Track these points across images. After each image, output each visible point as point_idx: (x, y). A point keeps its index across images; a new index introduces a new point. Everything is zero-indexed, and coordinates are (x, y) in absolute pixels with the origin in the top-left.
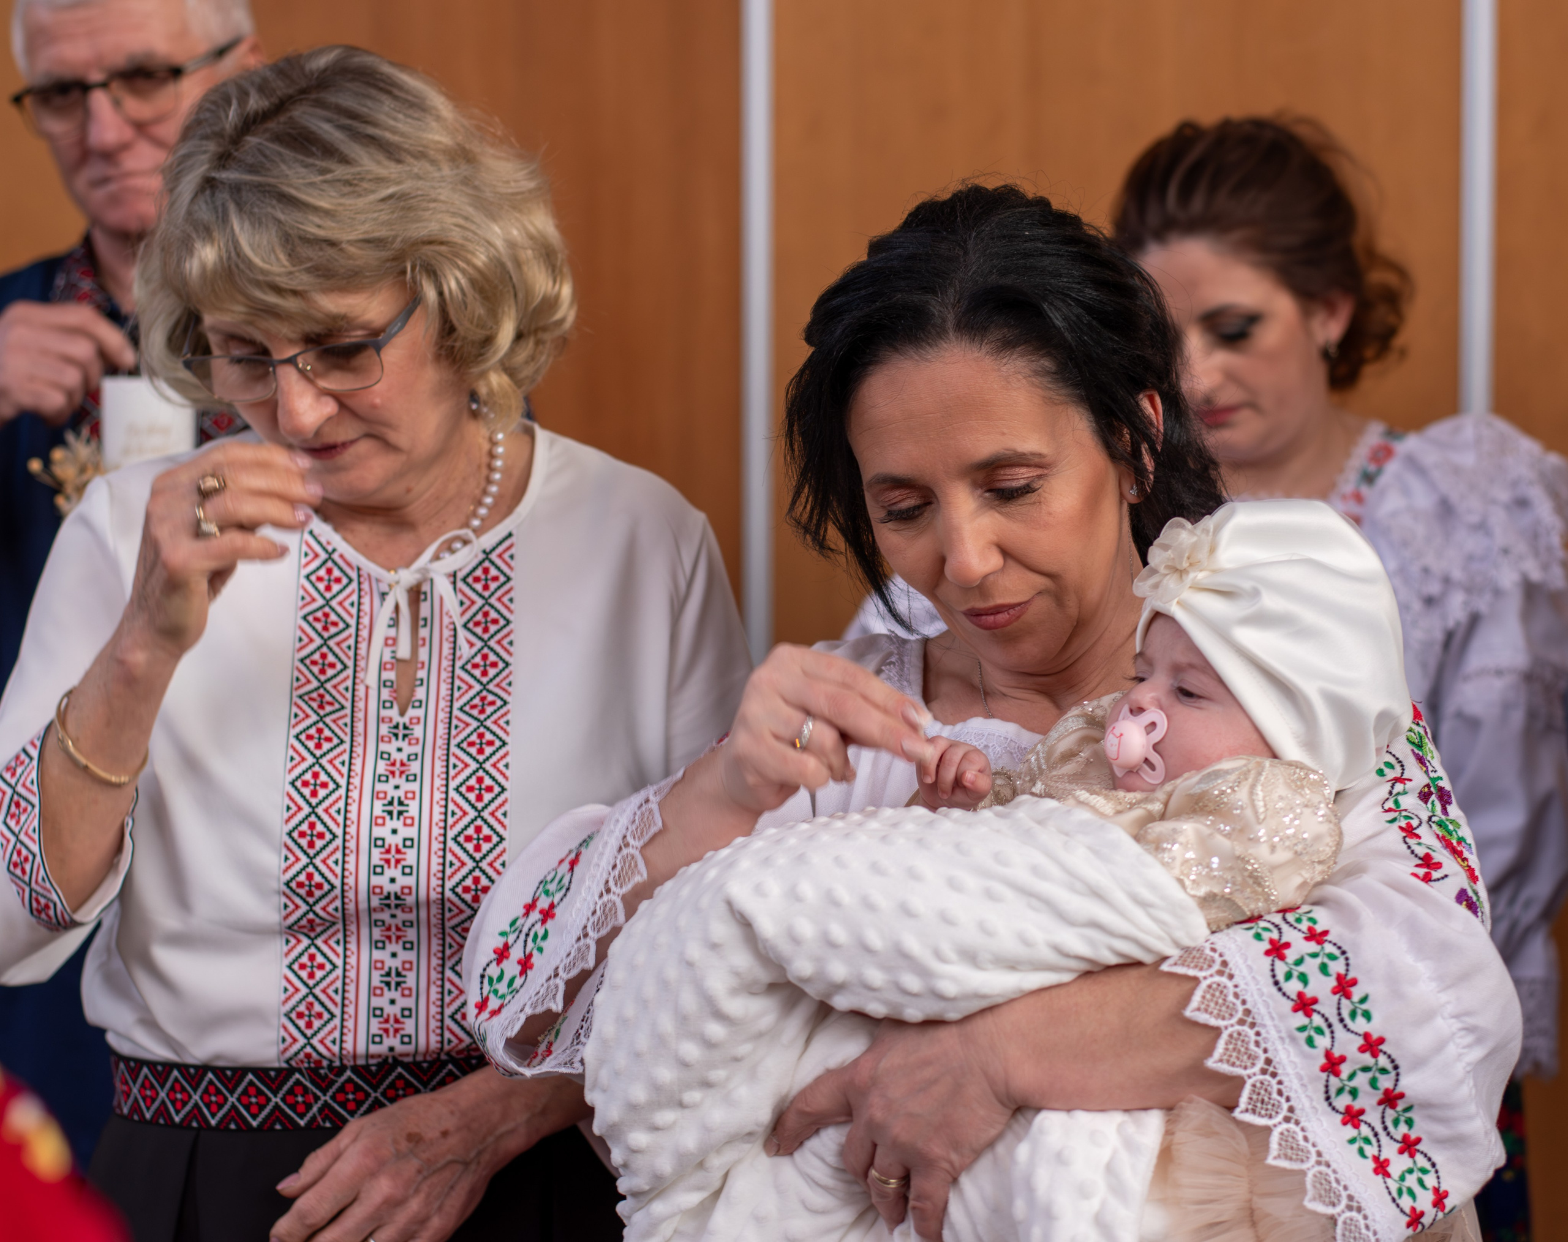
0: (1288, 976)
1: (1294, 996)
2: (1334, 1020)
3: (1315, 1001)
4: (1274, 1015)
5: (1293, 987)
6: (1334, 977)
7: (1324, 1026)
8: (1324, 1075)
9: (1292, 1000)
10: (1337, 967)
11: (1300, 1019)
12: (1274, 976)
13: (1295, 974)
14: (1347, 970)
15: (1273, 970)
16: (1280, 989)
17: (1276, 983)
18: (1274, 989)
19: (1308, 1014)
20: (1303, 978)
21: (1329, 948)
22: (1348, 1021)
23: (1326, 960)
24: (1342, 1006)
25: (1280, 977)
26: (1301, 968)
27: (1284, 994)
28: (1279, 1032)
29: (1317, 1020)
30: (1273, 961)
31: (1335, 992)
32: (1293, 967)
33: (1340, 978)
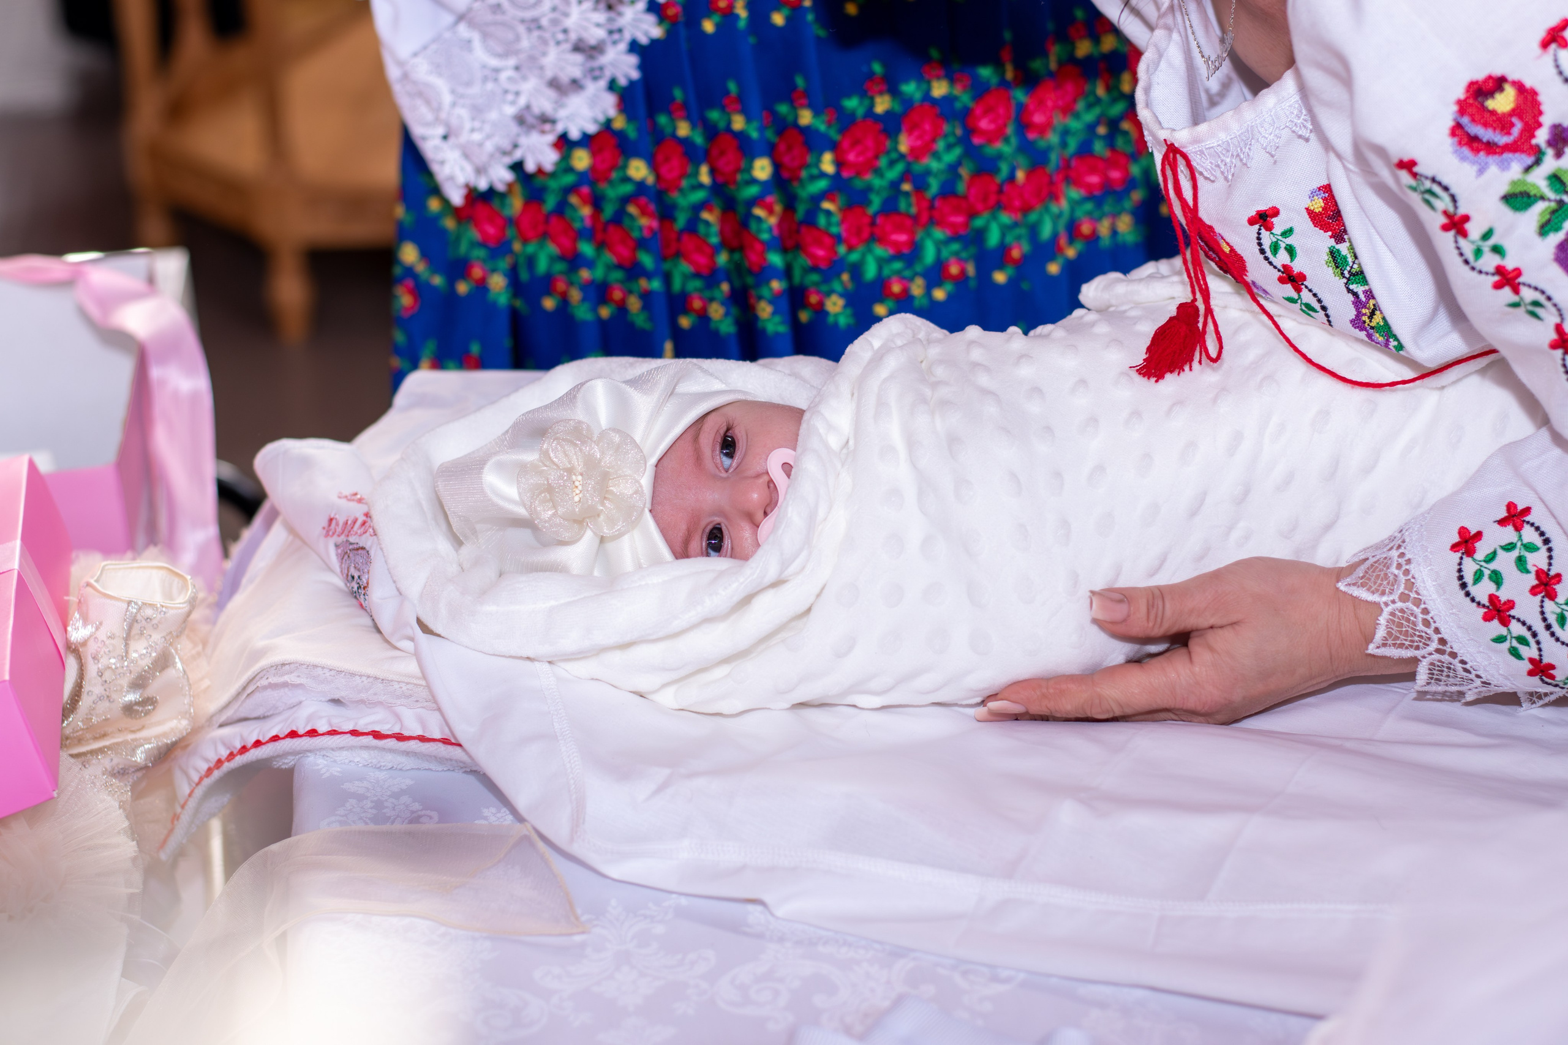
1: (1485, 601)
2: (1539, 627)
3: (1511, 604)
5: (1483, 590)
7: (1528, 635)
10: (1537, 560)
13: (1487, 572)
14: (1550, 564)
15: (1460, 570)
19: (1505, 622)
20: (1497, 578)
22: (1556, 628)
24: (1546, 609)
25: (1469, 578)
26: (1493, 566)
27: (1473, 600)
29: (1516, 628)
31: (1534, 591)
33: (1539, 573)
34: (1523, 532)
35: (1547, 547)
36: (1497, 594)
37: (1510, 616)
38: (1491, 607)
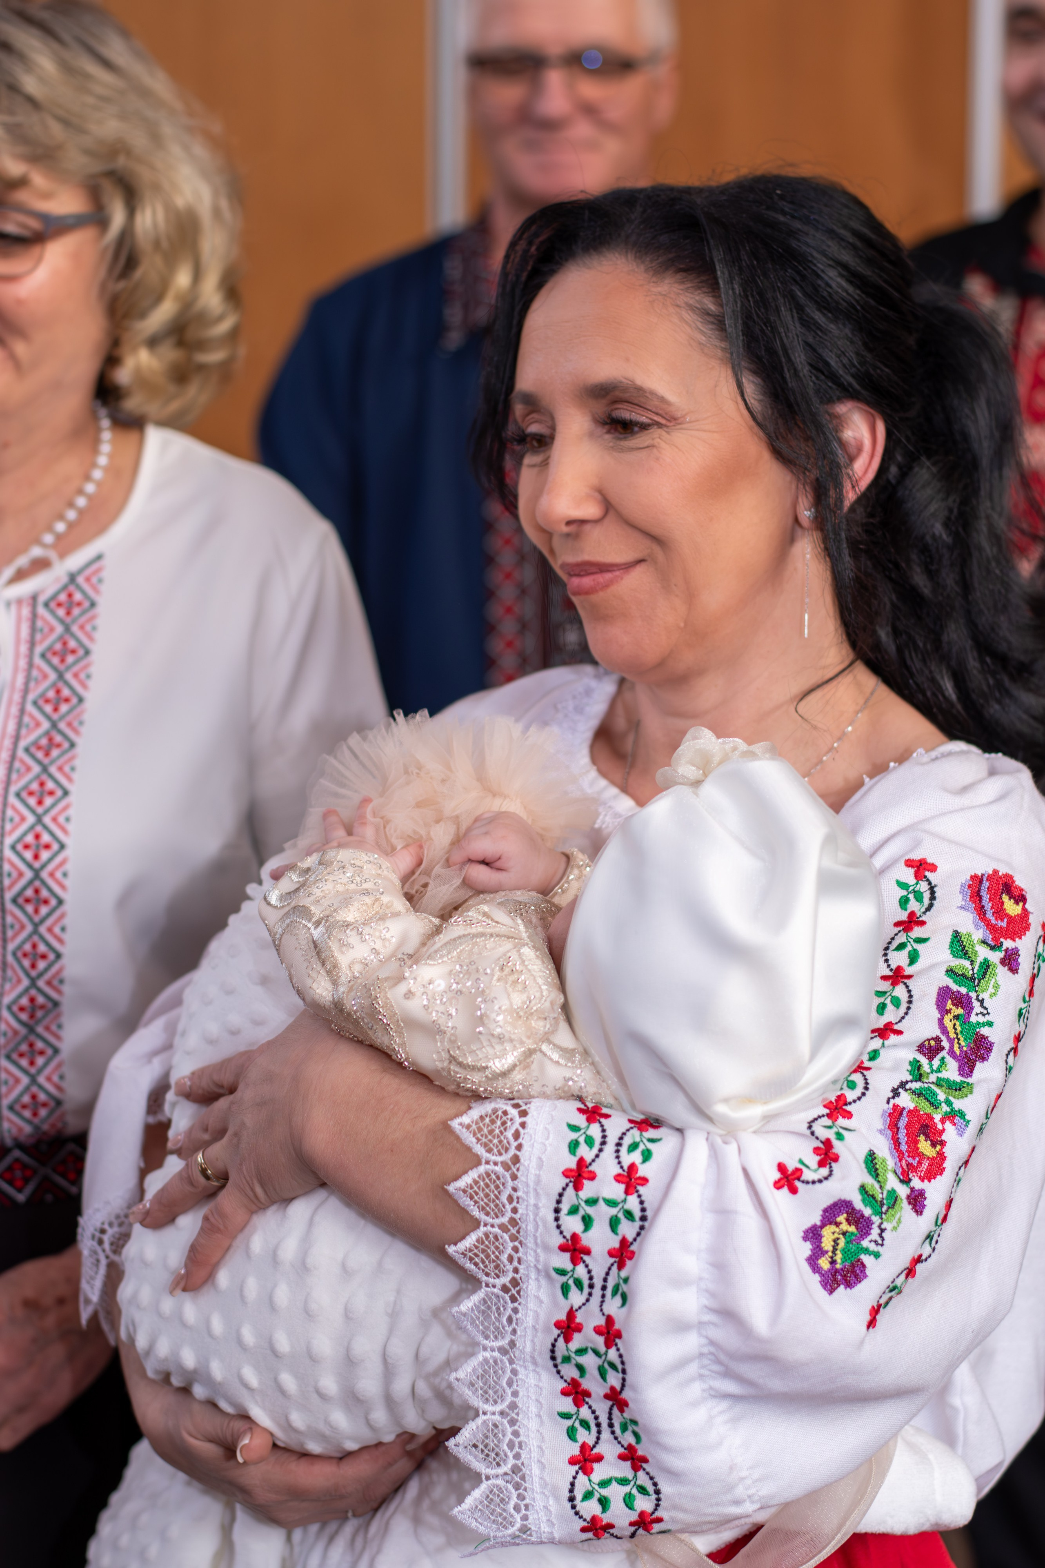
0: (574, 1210)
4: (539, 1241)
5: (573, 1224)
6: (620, 1238)
8: (557, 1332)
9: (564, 1237)
11: (563, 1260)
12: (559, 1202)
16: (557, 1219)
17: (557, 1211)
18: (551, 1216)
20: (587, 1221)
21: (632, 1202)
23: (621, 1215)
27: (558, 1227)
28: (537, 1261)
30: (567, 1185)
31: (611, 1253)
32: (583, 1204)
34: (630, 1198)
35: (641, 1223)
36: (581, 1235)
37: (582, 1258)
38: (570, 1242)
